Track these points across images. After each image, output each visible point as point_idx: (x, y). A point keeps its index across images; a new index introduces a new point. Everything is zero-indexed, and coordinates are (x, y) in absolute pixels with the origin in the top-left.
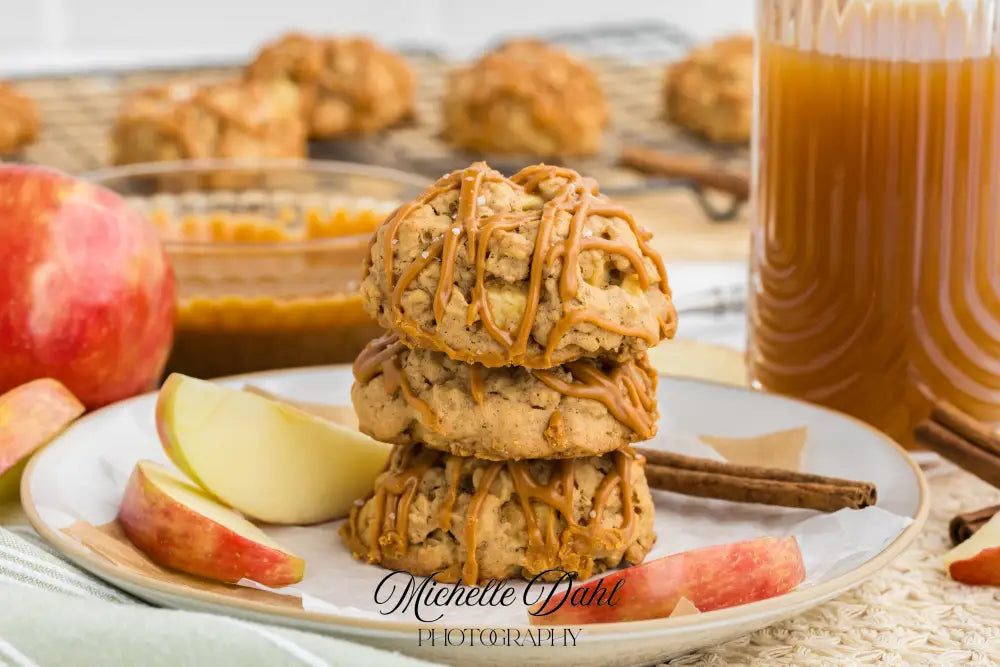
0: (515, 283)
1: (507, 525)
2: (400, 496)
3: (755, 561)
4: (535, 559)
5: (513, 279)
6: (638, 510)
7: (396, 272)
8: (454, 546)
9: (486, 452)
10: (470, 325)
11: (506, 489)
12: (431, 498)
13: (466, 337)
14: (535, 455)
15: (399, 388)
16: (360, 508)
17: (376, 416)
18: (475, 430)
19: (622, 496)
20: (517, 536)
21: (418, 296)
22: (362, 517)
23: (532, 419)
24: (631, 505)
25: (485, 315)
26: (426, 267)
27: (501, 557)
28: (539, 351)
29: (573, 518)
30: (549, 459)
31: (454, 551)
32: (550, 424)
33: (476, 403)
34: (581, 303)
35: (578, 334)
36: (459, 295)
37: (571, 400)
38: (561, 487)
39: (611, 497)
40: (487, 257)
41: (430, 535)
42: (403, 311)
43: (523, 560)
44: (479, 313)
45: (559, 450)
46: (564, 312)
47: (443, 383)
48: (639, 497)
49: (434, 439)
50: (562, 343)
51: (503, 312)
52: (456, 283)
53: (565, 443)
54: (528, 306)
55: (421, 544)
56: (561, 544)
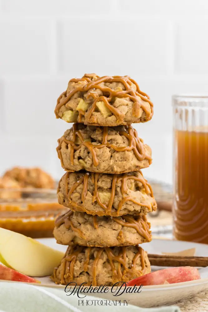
0: (107, 189)
1: (105, 269)
2: (70, 262)
3: (187, 273)
4: (115, 279)
5: (107, 188)
6: (146, 266)
7: (69, 188)
8: (88, 276)
9: (99, 245)
10: (93, 202)
11: (105, 257)
12: (81, 262)
13: (92, 206)
14: (115, 245)
15: (70, 226)
16: (56, 270)
17: (62, 236)
18: (95, 237)
19: (141, 260)
20: (109, 273)
21: (76, 194)
22: (58, 271)
23: (113, 233)
24: (144, 264)
25: (98, 199)
26: (79, 185)
27: (104, 279)
28: (115, 211)
29: (127, 266)
30: (119, 246)
31: (89, 278)
32: (119, 235)
33: (95, 229)
34: (128, 195)
35: (127, 205)
36: (89, 193)
37: (125, 228)
38: (122, 256)
39: (138, 261)
40: (98, 181)
41: (81, 274)
42: (71, 200)
43: (111, 280)
44: (96, 198)
45: (122, 243)
46: (123, 198)
47: (84, 223)
48: (146, 262)
49: (82, 242)
50: (123, 208)
51: (104, 199)
52: (88, 190)
53: (124, 241)
54: (111, 197)
55: (78, 277)
56: (123, 274)
